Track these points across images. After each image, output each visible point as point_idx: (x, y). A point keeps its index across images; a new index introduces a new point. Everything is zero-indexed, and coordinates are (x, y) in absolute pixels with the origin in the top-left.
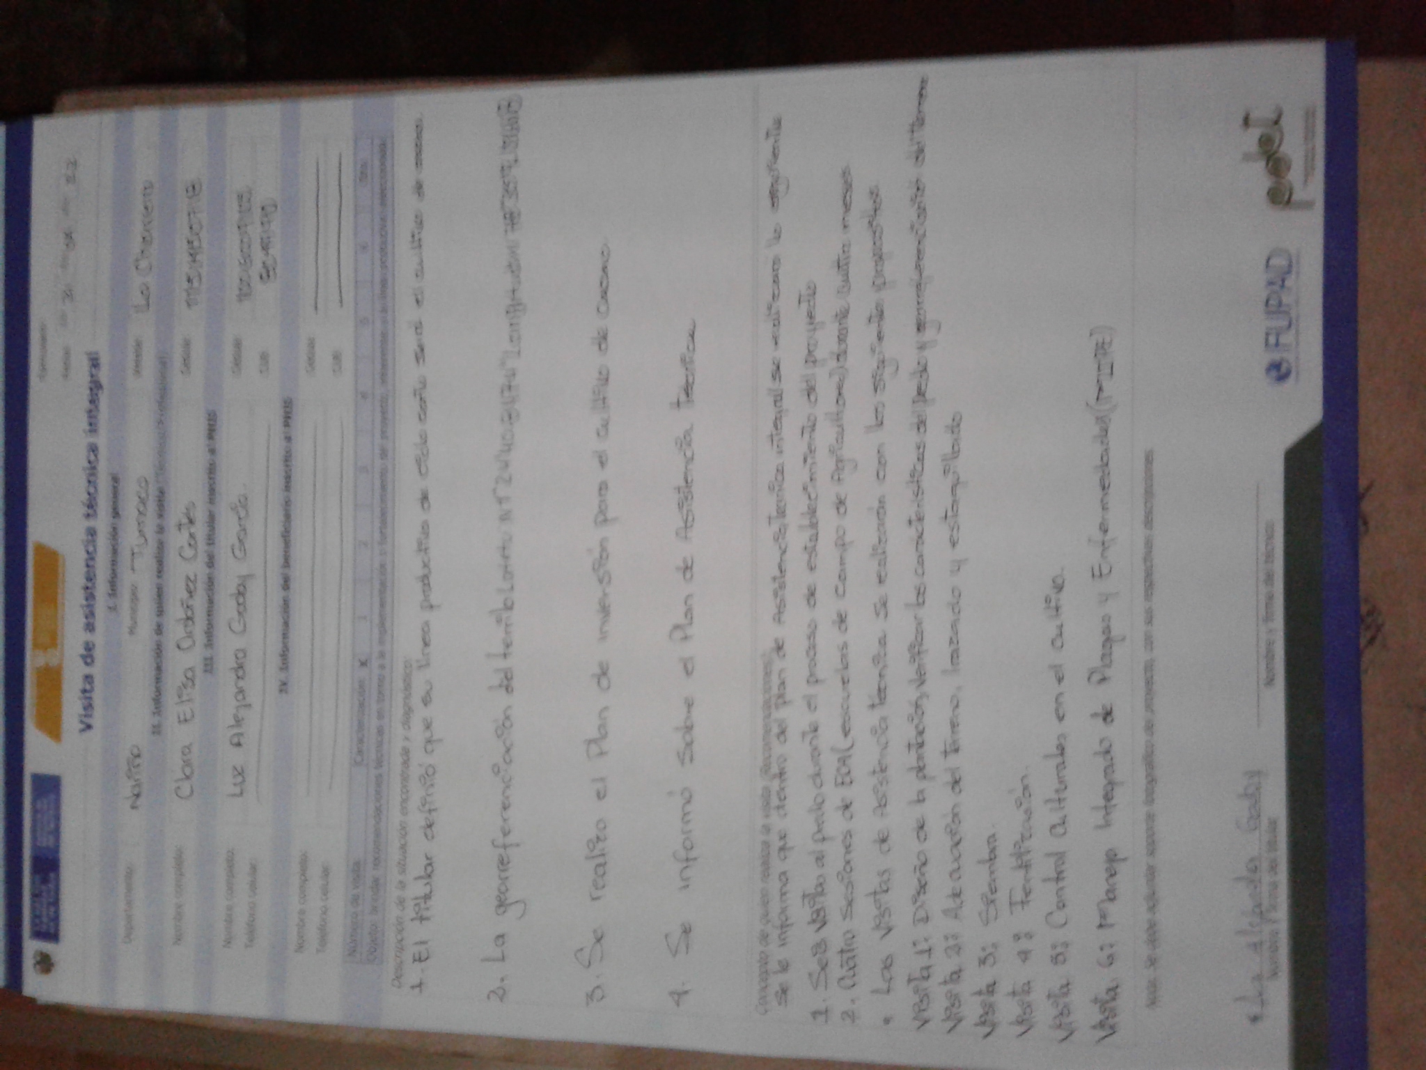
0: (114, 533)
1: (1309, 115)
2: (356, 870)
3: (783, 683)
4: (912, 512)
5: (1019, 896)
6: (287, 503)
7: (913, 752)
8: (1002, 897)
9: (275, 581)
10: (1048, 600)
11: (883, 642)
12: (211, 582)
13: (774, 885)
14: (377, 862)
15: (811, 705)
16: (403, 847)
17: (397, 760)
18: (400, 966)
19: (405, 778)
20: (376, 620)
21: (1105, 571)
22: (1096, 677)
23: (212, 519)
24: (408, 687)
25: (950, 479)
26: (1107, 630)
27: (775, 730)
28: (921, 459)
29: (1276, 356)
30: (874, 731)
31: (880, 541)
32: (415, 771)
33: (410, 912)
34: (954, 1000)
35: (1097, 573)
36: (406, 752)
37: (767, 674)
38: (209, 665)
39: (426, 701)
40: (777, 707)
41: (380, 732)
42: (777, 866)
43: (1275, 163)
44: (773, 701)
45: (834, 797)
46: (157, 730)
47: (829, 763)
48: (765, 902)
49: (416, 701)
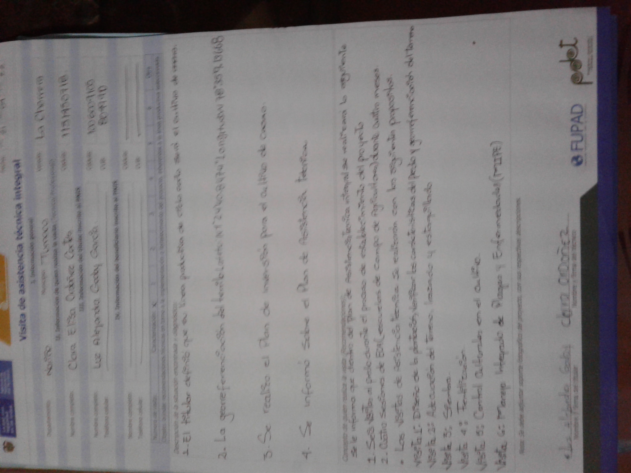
0: (32, 246)
1: (590, 41)
2: (154, 402)
3: (351, 310)
4: (409, 229)
5: (461, 404)
6: (117, 230)
7: (412, 340)
8: (454, 406)
9: (112, 267)
10: (473, 269)
11: (397, 289)
12: (81, 268)
13: (349, 404)
14: (164, 397)
15: (364, 320)
16: (176, 390)
17: (172, 350)
18: (177, 444)
19: (175, 358)
20: (160, 284)
21: (499, 254)
22: (495, 305)
23: (80, 238)
24: (175, 315)
25: (427, 214)
26: (500, 283)
27: (347, 331)
28: (413, 204)
29: (576, 154)
30: (393, 331)
31: (395, 243)
32: (180, 355)
33: (181, 419)
34: (432, 452)
35: (495, 255)
36: (176, 346)
37: (343, 306)
38: (82, 307)
39: (184, 322)
40: (348, 321)
41: (163, 336)
42: (350, 394)
43: (575, 64)
44: (346, 318)
45: (375, 362)
46: (58, 338)
47: (373, 347)
48: (345, 411)
49: (179, 321)
